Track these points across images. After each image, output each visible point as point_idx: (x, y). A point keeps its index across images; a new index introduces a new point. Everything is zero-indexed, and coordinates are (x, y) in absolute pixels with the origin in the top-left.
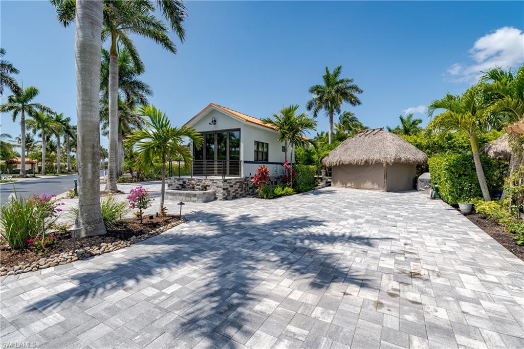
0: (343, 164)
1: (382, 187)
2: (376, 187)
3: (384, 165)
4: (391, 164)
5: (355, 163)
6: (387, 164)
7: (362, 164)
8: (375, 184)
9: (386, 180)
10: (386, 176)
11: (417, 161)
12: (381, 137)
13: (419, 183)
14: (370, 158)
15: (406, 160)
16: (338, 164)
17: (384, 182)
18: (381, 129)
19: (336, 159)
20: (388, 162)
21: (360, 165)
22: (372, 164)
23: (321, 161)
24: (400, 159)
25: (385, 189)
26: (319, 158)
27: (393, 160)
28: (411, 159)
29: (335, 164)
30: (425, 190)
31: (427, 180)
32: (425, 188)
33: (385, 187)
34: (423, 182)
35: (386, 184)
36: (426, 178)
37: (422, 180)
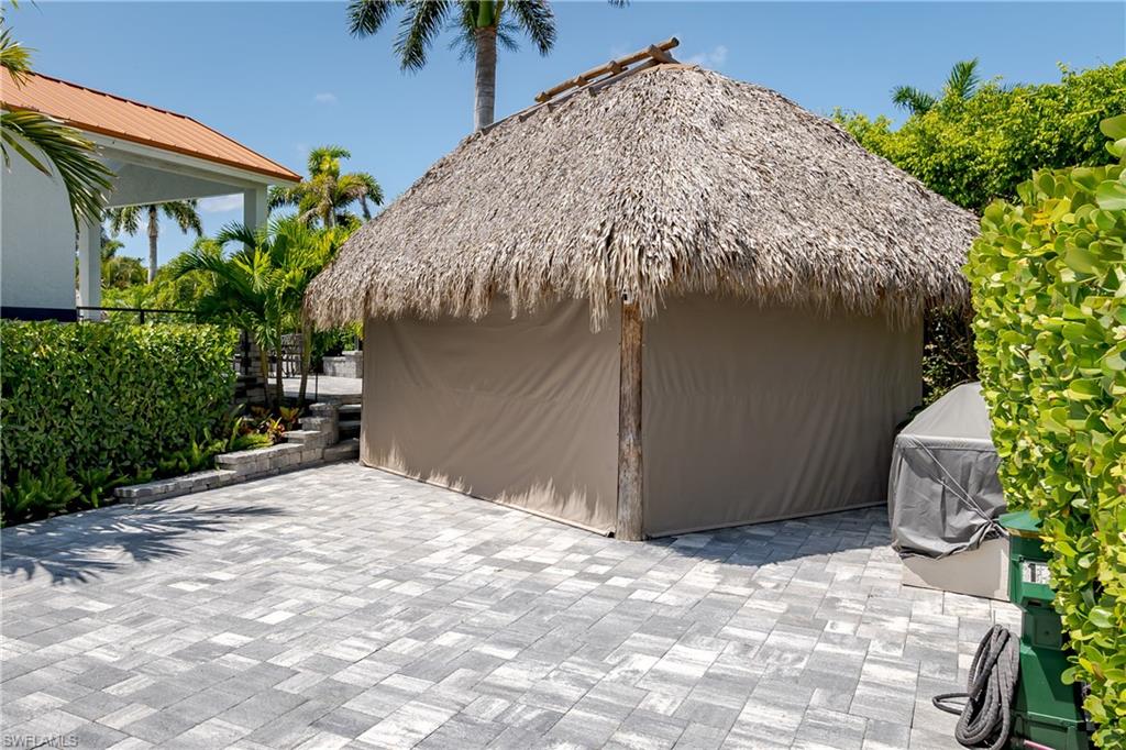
7: (476, 314)
9: (630, 438)
10: (635, 410)
11: (916, 283)
13: (901, 479)
15: (807, 274)
17: (622, 459)
24: (742, 260)
25: (625, 513)
28: (855, 266)
30: (951, 553)
31: (970, 457)
32: (949, 535)
33: (629, 500)
34: (935, 473)
35: (636, 479)
36: (962, 444)
37: (927, 457)
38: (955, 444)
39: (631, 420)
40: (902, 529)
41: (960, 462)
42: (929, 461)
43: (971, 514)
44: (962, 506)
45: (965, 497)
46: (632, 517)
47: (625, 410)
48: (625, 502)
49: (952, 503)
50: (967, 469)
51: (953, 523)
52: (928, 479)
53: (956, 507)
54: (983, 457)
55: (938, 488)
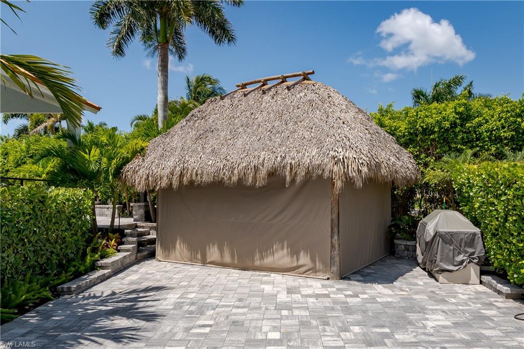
0: (192, 182)
1: (323, 262)
2: (304, 259)
3: (339, 184)
4: (359, 184)
5: (235, 179)
6: (349, 182)
7: (259, 183)
8: (302, 254)
9: (336, 237)
10: (336, 225)
12: (311, 96)
14: (288, 160)
16: (175, 183)
17: (333, 246)
18: (306, 77)
19: (170, 163)
20: (353, 174)
21: (252, 187)
22: (293, 181)
23: (118, 172)
25: (335, 269)
26: (110, 159)
27: (365, 170)
29: (164, 183)
30: (457, 270)
31: (462, 236)
32: (456, 264)
33: (336, 264)
34: (450, 242)
35: (338, 254)
36: (460, 232)
37: (448, 237)
38: (457, 232)
39: (336, 230)
40: (441, 263)
41: (459, 238)
42: (449, 238)
43: (462, 256)
44: (459, 253)
45: (460, 250)
46: (337, 270)
47: (333, 226)
48: (334, 264)
49: (456, 252)
50: (462, 240)
51: (456, 260)
52: (448, 245)
53: (457, 253)
54: (467, 235)
55: (452, 248)
